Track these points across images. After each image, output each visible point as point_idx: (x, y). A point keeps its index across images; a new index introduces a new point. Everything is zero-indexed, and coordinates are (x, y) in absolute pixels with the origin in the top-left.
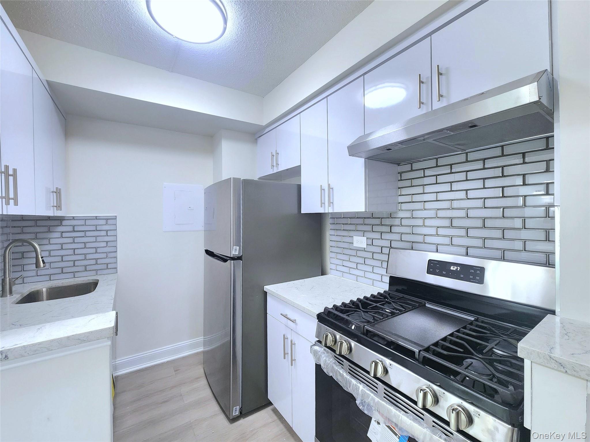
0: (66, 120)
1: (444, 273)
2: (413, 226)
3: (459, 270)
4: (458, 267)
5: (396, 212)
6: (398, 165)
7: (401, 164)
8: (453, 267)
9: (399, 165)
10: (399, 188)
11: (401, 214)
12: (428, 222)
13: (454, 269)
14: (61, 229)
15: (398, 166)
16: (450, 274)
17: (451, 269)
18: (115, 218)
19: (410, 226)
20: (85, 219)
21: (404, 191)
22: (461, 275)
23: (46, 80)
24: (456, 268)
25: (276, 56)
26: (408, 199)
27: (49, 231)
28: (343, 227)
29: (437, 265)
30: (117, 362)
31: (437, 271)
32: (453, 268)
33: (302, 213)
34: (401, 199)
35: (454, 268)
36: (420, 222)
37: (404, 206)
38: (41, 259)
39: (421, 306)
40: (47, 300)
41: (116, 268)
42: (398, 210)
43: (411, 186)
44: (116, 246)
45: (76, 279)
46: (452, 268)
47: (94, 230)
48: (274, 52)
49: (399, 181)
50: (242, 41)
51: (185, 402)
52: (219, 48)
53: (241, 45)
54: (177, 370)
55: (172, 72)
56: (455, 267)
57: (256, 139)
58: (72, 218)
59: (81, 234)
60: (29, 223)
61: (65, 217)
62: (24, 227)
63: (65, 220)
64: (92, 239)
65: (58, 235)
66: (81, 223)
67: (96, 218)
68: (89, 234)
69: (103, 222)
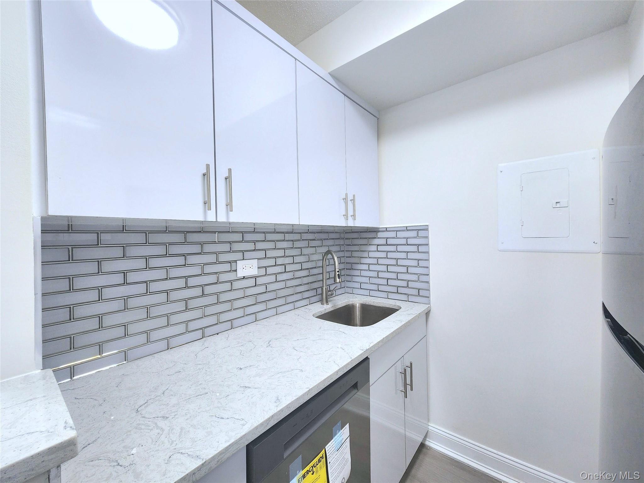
14: (376, 241)
20: (397, 230)
27: (368, 244)
30: (430, 427)
41: (428, 297)
44: (428, 267)
45: (389, 301)
47: (405, 245)
58: (385, 230)
59: (393, 248)
60: (355, 235)
61: (379, 228)
62: (352, 239)
63: (379, 231)
64: (403, 255)
65: (374, 248)
66: (393, 234)
67: (407, 229)
68: (400, 248)
69: (414, 234)
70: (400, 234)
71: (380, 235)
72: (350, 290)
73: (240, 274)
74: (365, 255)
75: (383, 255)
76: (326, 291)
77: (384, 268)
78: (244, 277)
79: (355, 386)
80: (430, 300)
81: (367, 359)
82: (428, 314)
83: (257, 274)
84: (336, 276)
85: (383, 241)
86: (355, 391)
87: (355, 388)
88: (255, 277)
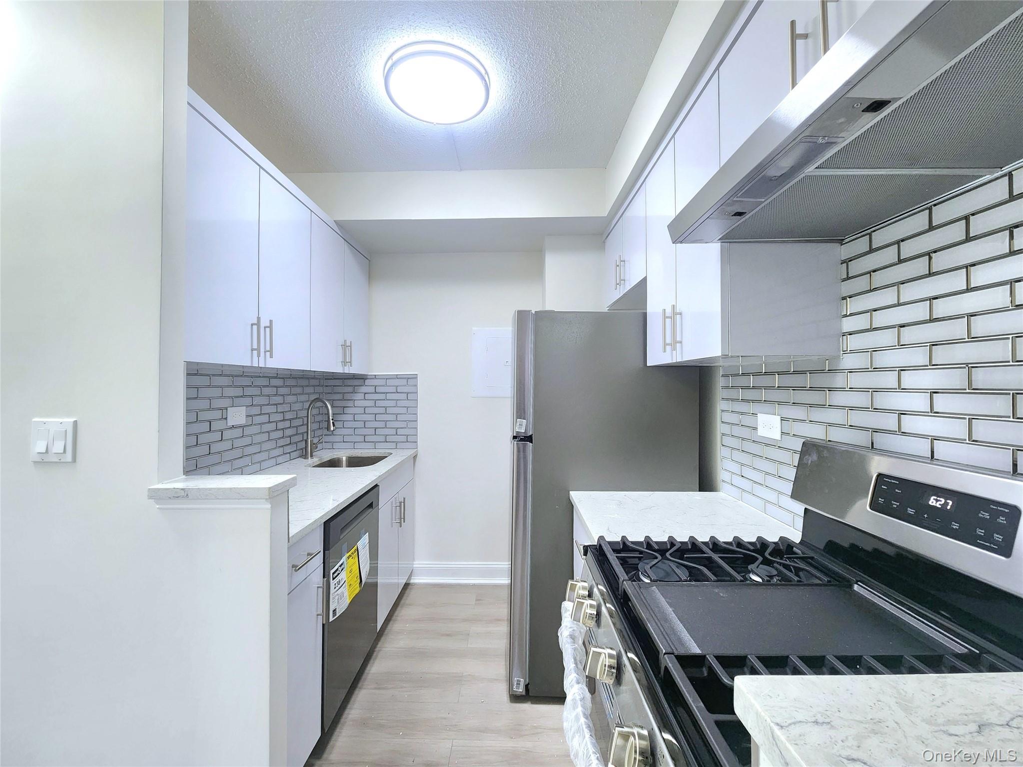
0: (370, 261)
1: (911, 511)
2: (876, 390)
3: (949, 507)
4: (948, 501)
5: (837, 358)
6: (839, 245)
7: (847, 240)
8: (936, 498)
9: (841, 242)
10: (844, 298)
11: (848, 362)
12: (909, 379)
13: (938, 505)
14: (364, 389)
15: (841, 245)
16: (926, 516)
17: (930, 503)
18: (415, 377)
19: (864, 390)
20: (387, 378)
21: (854, 305)
22: (953, 523)
23: (335, 221)
24: (943, 501)
25: (587, 94)
26: (861, 322)
27: (354, 392)
28: (741, 394)
29: (897, 490)
30: (414, 566)
31: (895, 504)
32: (935, 502)
33: (648, 365)
34: (848, 325)
35: (937, 501)
36: (890, 380)
37: (854, 342)
38: (331, 421)
39: (832, 585)
40: (347, 467)
41: (416, 442)
42: (842, 352)
43: (871, 291)
44: (416, 414)
45: (377, 451)
46: (932, 502)
47: (395, 393)
48: (579, 90)
49: (844, 280)
50: (523, 92)
51: (469, 646)
52: (500, 116)
53: (525, 99)
54: (478, 600)
55: (461, 170)
56: (941, 499)
57: (604, 242)
58: (374, 377)
59: (382, 396)
60: (338, 382)
61: (368, 375)
62: (334, 386)
63: (366, 379)
64: (392, 403)
65: (361, 396)
66: (382, 382)
67: (397, 377)
68: (389, 396)
69: (404, 382)
70: (390, 382)
71: (367, 382)
72: (329, 445)
73: (230, 423)
74: (350, 404)
75: (371, 403)
76: (311, 444)
77: (372, 417)
78: (233, 426)
79: (371, 506)
80: (417, 445)
81: (376, 486)
82: (415, 457)
83: (245, 423)
84: (330, 425)
85: (372, 389)
86: (371, 510)
87: (370, 508)
88: (242, 427)
